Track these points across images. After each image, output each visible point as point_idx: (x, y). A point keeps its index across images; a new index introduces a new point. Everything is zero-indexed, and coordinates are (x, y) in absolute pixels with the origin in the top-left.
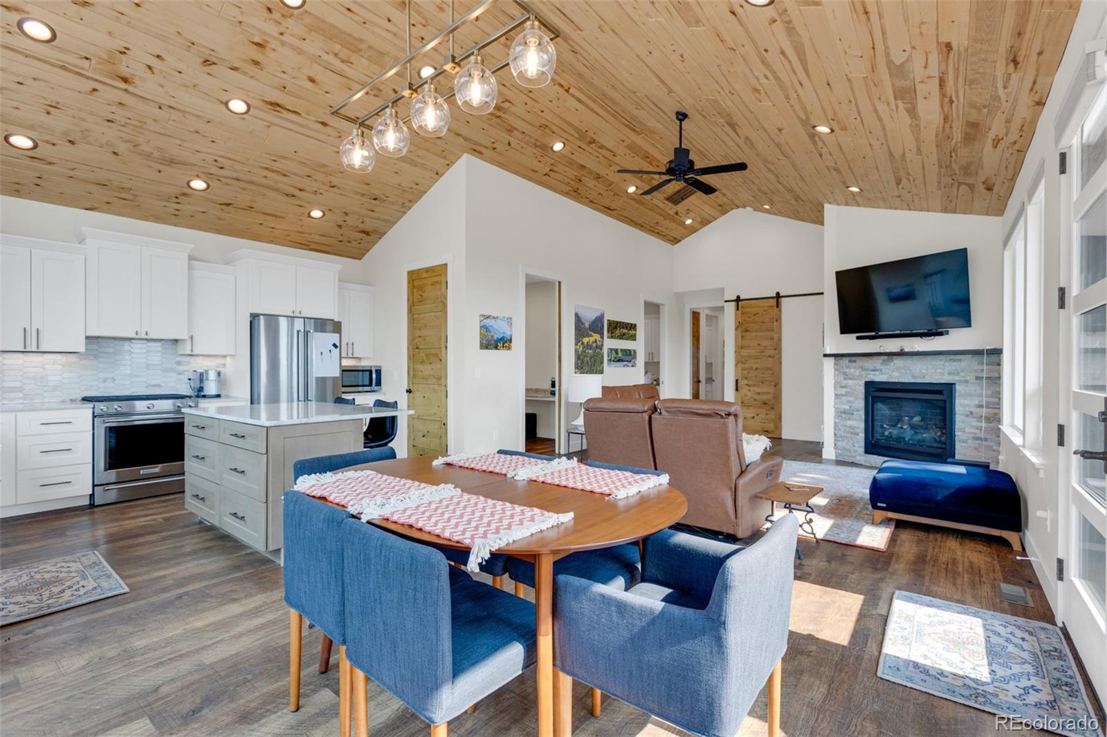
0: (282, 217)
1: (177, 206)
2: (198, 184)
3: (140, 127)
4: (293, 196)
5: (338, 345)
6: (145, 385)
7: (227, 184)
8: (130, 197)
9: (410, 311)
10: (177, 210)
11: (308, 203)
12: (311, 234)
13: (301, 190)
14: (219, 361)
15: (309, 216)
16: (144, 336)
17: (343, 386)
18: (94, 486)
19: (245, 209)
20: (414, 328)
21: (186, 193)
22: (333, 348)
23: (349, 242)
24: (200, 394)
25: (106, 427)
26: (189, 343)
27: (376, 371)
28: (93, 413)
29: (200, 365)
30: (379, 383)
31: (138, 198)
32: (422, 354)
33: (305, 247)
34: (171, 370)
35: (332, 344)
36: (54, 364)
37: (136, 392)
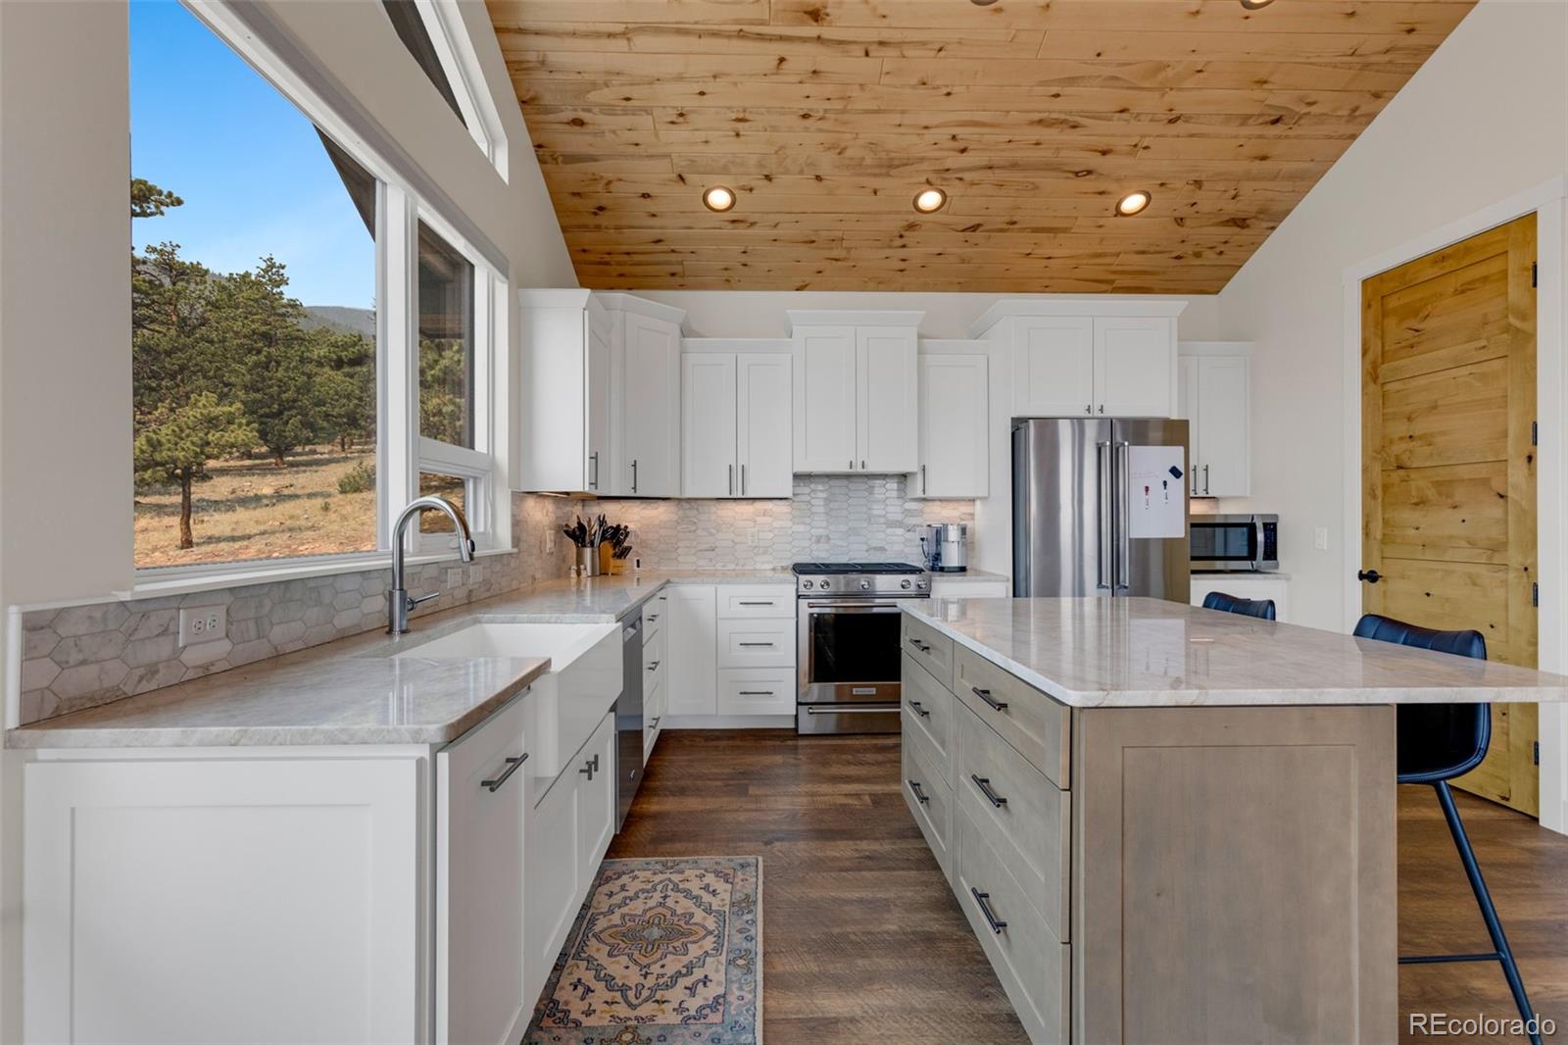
0: (1065, 230)
1: (902, 253)
2: (930, 200)
3: (844, 111)
4: (1089, 172)
5: (1182, 469)
6: (866, 547)
7: (973, 184)
8: (842, 254)
9: (1372, 375)
10: (903, 260)
11: (1118, 180)
12: (1118, 255)
13: (1104, 153)
14: (964, 508)
15: (1119, 213)
16: (859, 470)
17: (1193, 558)
18: (799, 704)
19: (1001, 230)
20: (1385, 418)
21: (914, 223)
22: (1170, 478)
23: (1198, 255)
24: (936, 565)
25: (811, 615)
26: (920, 477)
27: (1265, 525)
28: (797, 590)
29: (938, 514)
30: (1271, 553)
31: (853, 252)
32: (1419, 483)
33: (1104, 287)
34: (898, 524)
35: (1170, 468)
36: (764, 515)
37: (854, 559)
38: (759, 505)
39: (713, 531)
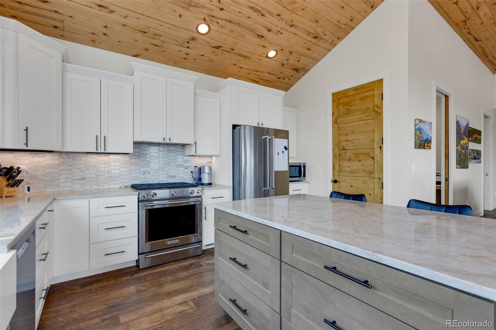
0: (249, 58)
1: (187, 51)
2: (203, 28)
4: (263, 37)
5: (287, 147)
6: (167, 176)
7: (222, 27)
8: (159, 43)
9: (335, 122)
10: (187, 54)
11: (270, 43)
12: (262, 72)
13: (269, 30)
14: (208, 160)
15: (267, 57)
16: (168, 141)
17: (290, 177)
18: (139, 254)
19: (228, 52)
20: (339, 135)
21: (195, 38)
22: (284, 150)
23: (284, 78)
24: (199, 182)
25: (146, 210)
26: (194, 146)
27: (303, 166)
28: (138, 198)
29: (200, 162)
30: (304, 176)
31: (165, 44)
32: (349, 154)
34: (181, 166)
35: (284, 147)
36: (115, 162)
37: (161, 181)
38: (111, 156)
39: (84, 169)
